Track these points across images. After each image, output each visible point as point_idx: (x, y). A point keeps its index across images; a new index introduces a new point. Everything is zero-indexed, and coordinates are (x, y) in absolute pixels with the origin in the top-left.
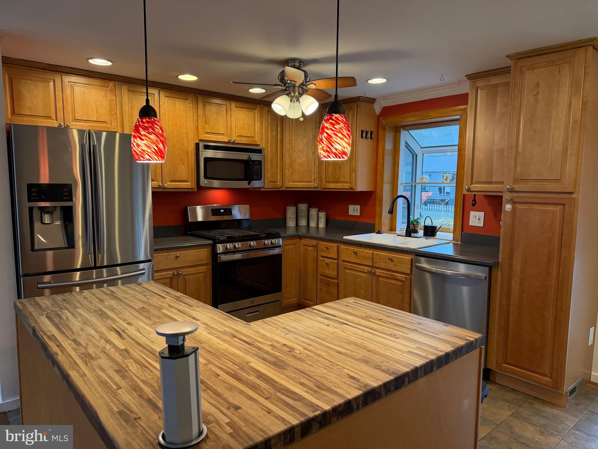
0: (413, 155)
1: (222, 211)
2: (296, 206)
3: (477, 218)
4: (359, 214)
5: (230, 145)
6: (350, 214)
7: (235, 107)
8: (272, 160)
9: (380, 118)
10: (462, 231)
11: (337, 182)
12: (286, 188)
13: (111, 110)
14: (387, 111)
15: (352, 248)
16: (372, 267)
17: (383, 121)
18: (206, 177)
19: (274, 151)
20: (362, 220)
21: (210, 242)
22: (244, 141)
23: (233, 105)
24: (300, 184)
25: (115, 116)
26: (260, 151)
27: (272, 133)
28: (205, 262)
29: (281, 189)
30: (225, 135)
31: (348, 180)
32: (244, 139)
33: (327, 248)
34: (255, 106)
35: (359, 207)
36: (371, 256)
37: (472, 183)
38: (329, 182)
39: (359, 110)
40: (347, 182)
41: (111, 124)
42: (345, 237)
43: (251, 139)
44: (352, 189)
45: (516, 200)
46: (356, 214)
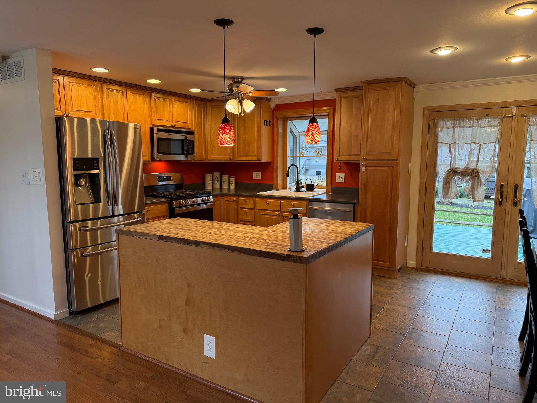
0: (294, 137)
1: (165, 178)
2: (211, 173)
3: (340, 177)
4: (260, 178)
5: (172, 129)
6: (254, 178)
7: (175, 100)
8: (199, 140)
9: (275, 112)
10: (331, 186)
11: (247, 156)
12: (208, 160)
13: (95, 103)
14: (279, 107)
15: (265, 200)
16: (280, 211)
17: (276, 114)
18: (159, 152)
19: (200, 133)
20: (263, 182)
21: (168, 200)
22: (181, 125)
23: (173, 99)
24: (218, 157)
25: (98, 107)
26: (192, 133)
27: (198, 119)
28: (165, 214)
29: (205, 161)
30: (169, 121)
31: (256, 154)
32: (181, 124)
33: (246, 202)
34: (187, 99)
35: (260, 173)
36: (279, 204)
37: (339, 156)
38: (241, 156)
39: (262, 106)
40: (255, 156)
41: (96, 114)
42: (258, 193)
43: (185, 124)
44: (259, 160)
45: (368, 165)
46: (258, 178)
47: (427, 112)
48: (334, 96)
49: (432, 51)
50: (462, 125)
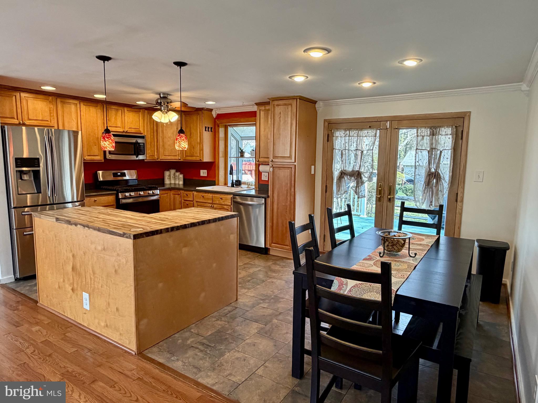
1: (119, 174)
2: (168, 171)
3: (265, 176)
4: (206, 175)
5: (124, 134)
6: (201, 175)
7: (127, 111)
8: (151, 143)
9: (216, 120)
10: (259, 183)
11: (192, 156)
12: (160, 159)
13: (50, 113)
14: (220, 116)
15: (201, 194)
16: (212, 203)
17: (218, 122)
18: (110, 153)
19: (152, 137)
20: (208, 179)
21: (115, 192)
22: (133, 131)
23: (126, 109)
24: (169, 158)
25: (53, 117)
26: (143, 137)
27: (150, 126)
28: (112, 204)
29: (157, 160)
30: (121, 127)
31: (199, 155)
32: (133, 130)
33: (187, 195)
34: (140, 110)
35: (206, 171)
36: (211, 198)
37: (259, 158)
38: (187, 156)
39: (203, 115)
41: (51, 122)
42: (197, 188)
43: (137, 130)
44: (201, 160)
45: (274, 166)
46: (204, 175)
47: (327, 124)
48: (255, 108)
49: (290, 77)
50: (351, 135)
